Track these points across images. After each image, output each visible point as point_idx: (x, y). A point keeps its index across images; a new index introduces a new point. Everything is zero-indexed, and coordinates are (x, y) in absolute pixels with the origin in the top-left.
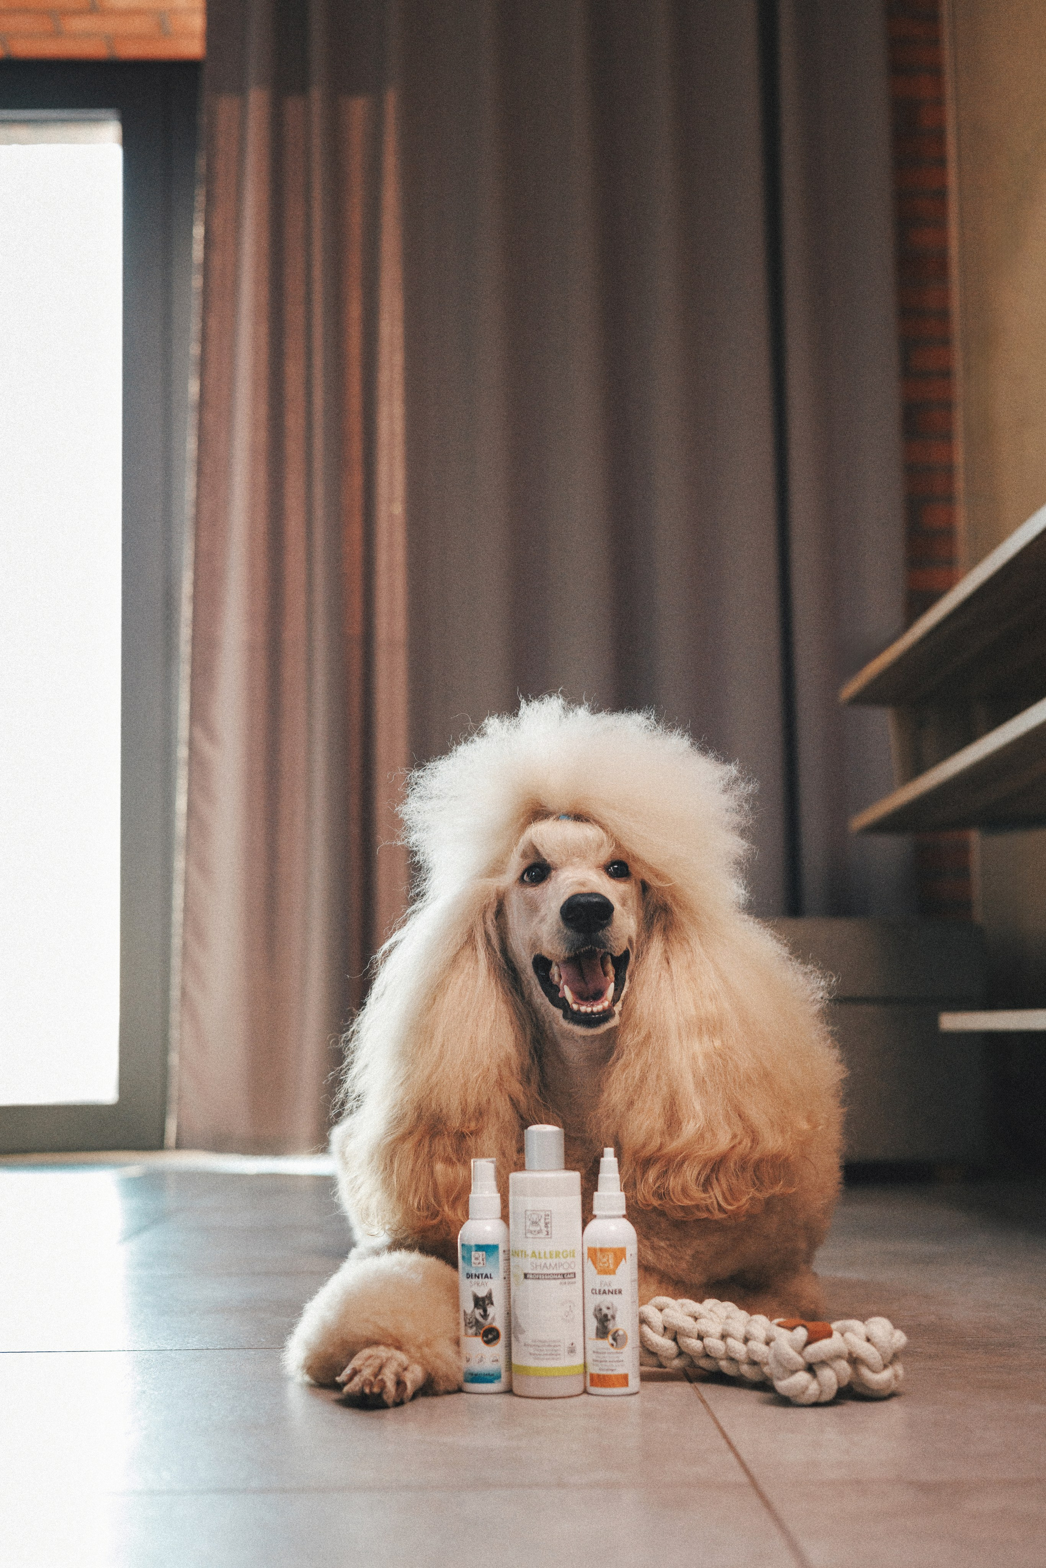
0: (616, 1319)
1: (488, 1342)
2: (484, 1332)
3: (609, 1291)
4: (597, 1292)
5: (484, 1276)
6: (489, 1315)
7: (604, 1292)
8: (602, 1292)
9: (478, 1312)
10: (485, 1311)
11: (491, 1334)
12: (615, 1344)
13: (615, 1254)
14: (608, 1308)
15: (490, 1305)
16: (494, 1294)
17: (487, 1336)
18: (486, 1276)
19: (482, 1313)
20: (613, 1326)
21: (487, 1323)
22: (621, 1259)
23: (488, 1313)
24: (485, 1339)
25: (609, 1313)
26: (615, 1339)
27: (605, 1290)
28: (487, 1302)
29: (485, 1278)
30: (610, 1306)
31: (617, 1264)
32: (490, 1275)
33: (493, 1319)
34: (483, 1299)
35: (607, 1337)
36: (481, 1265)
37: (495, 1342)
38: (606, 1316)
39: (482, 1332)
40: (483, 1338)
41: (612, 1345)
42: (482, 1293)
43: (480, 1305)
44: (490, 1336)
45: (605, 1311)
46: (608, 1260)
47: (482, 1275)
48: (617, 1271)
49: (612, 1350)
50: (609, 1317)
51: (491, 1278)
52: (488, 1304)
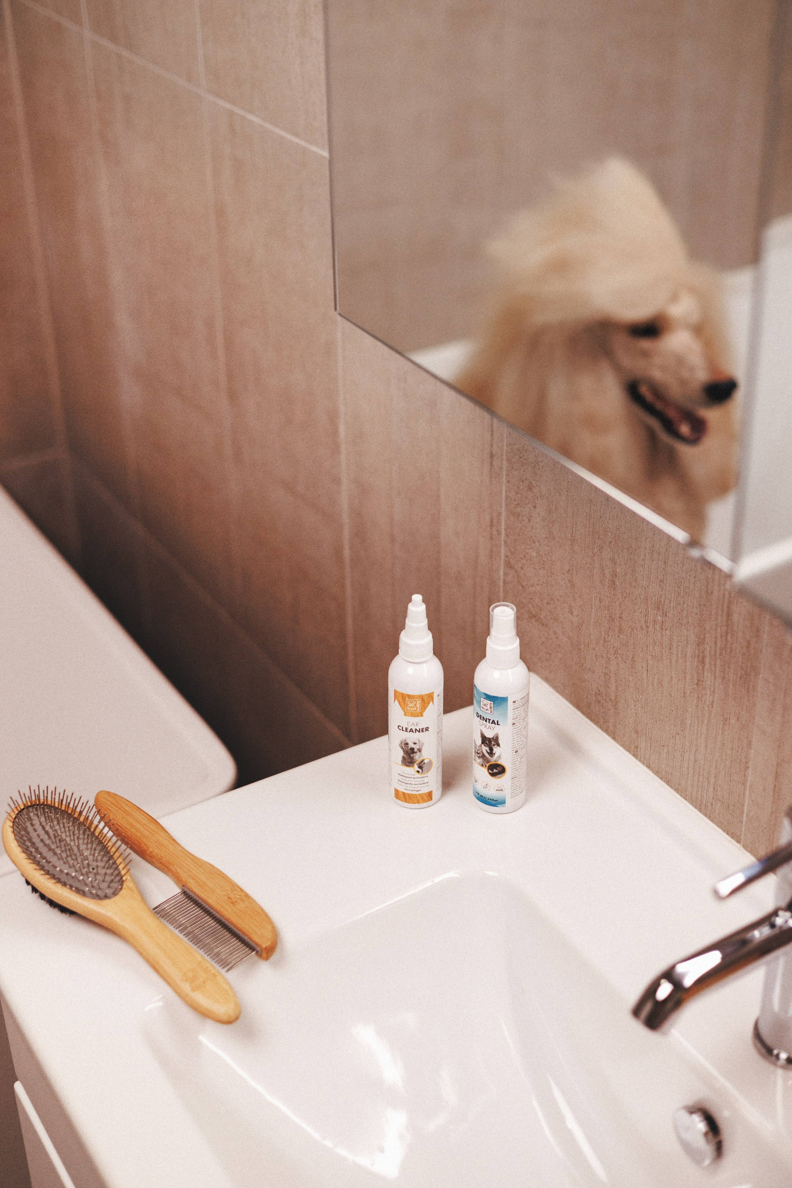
0: (423, 751)
1: (493, 775)
2: (489, 766)
3: (416, 730)
4: (404, 729)
5: (491, 721)
6: (494, 754)
7: (411, 730)
8: (409, 730)
9: (485, 749)
10: (491, 749)
11: (496, 769)
12: (420, 771)
13: (423, 700)
14: (415, 743)
15: (496, 746)
16: (500, 738)
17: (492, 771)
18: (493, 722)
19: (489, 751)
20: (419, 757)
21: (493, 760)
22: (429, 703)
23: (494, 752)
24: (490, 771)
25: (416, 747)
26: (420, 767)
27: (411, 729)
28: (493, 743)
29: (492, 723)
30: (417, 742)
31: (424, 707)
32: (498, 721)
33: (499, 757)
34: (490, 740)
35: (413, 766)
36: (489, 712)
37: (499, 776)
38: (412, 749)
39: (488, 765)
40: (488, 770)
41: (418, 772)
42: (489, 734)
43: (487, 744)
44: (495, 771)
45: (411, 745)
46: (415, 705)
47: (489, 720)
48: (424, 714)
49: (417, 775)
50: (416, 750)
51: (498, 724)
52: (494, 745)
